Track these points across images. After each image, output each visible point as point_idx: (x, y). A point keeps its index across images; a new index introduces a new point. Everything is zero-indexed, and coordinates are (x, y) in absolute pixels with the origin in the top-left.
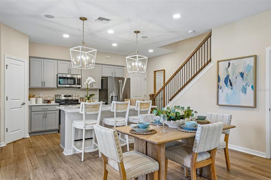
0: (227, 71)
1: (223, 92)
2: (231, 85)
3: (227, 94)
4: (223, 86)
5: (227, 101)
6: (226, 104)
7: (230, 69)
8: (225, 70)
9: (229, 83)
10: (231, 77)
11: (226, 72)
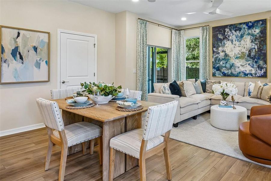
0: (16, 42)
1: (8, 66)
2: (21, 58)
3: (16, 70)
4: (9, 59)
5: (15, 77)
6: (15, 81)
7: (19, 40)
8: (13, 40)
9: (18, 56)
10: (21, 50)
11: (13, 42)
